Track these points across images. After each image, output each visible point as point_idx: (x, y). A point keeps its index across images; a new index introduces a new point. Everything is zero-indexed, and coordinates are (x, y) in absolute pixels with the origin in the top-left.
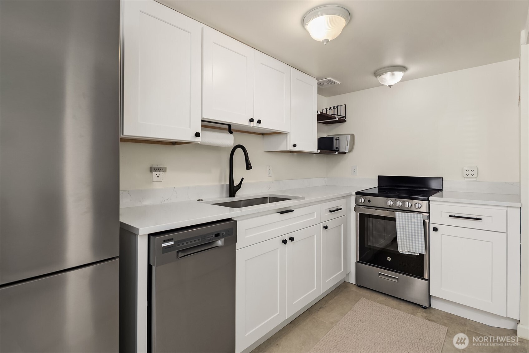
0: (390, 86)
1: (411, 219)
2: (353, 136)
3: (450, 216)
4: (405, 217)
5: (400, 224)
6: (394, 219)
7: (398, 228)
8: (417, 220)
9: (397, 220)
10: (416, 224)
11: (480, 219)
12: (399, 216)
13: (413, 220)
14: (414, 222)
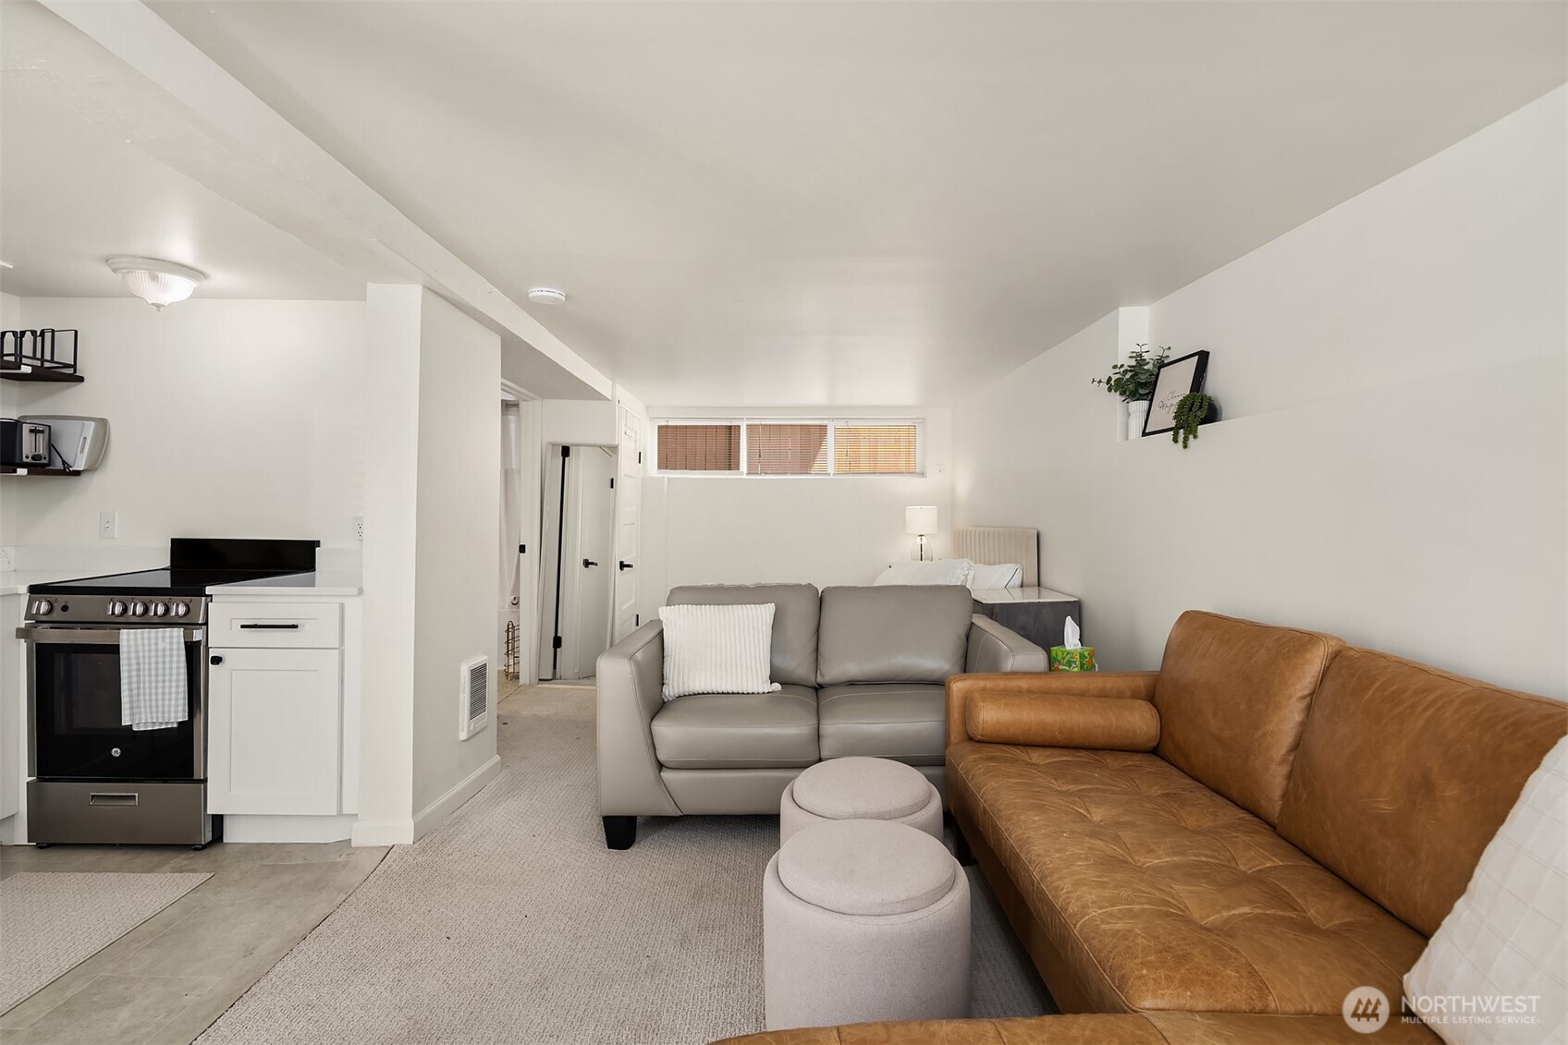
0: (158, 306)
1: (156, 644)
2: (102, 424)
3: (243, 627)
4: (143, 639)
5: (129, 659)
6: (115, 649)
7: (124, 668)
8: (171, 643)
9: (123, 650)
10: (168, 653)
11: (296, 627)
12: (128, 640)
13: (161, 646)
14: (164, 650)
